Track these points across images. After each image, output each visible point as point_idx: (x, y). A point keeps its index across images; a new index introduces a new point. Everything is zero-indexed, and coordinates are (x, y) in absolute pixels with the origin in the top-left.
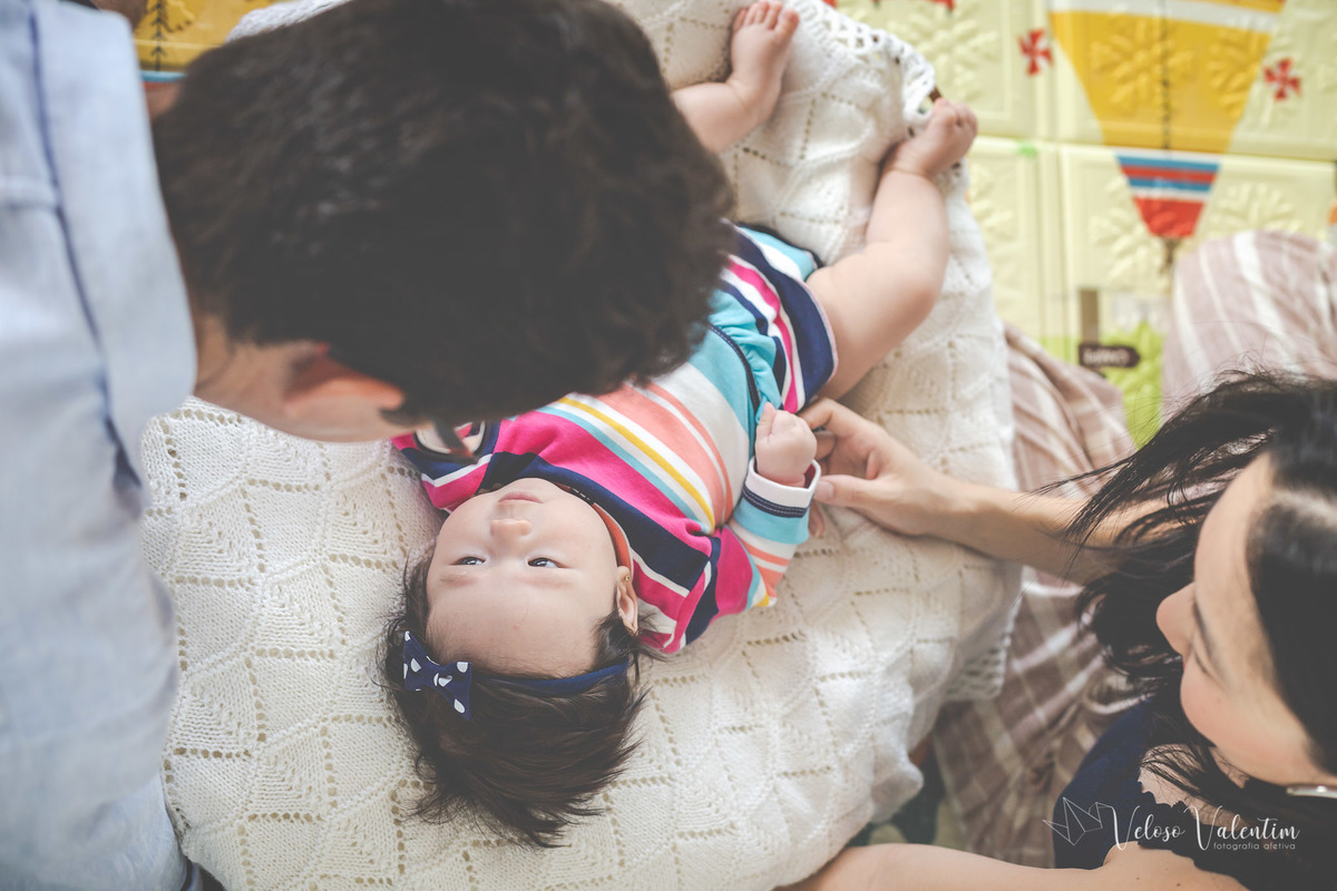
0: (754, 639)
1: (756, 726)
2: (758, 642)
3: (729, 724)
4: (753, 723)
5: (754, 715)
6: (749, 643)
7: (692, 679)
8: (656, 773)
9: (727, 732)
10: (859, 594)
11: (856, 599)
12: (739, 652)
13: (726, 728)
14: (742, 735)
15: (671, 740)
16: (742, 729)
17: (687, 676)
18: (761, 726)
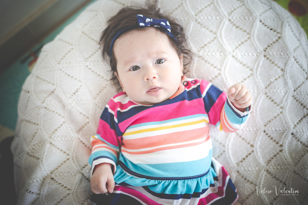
0: (88, 125)
1: (71, 97)
2: (86, 125)
3: (79, 91)
4: (73, 97)
5: (74, 100)
6: (88, 123)
7: (98, 94)
8: (90, 59)
9: (79, 88)
10: (68, 159)
11: (68, 157)
12: (89, 117)
13: (80, 89)
14: (73, 92)
15: (93, 71)
16: (75, 93)
17: (100, 94)
18: (69, 98)
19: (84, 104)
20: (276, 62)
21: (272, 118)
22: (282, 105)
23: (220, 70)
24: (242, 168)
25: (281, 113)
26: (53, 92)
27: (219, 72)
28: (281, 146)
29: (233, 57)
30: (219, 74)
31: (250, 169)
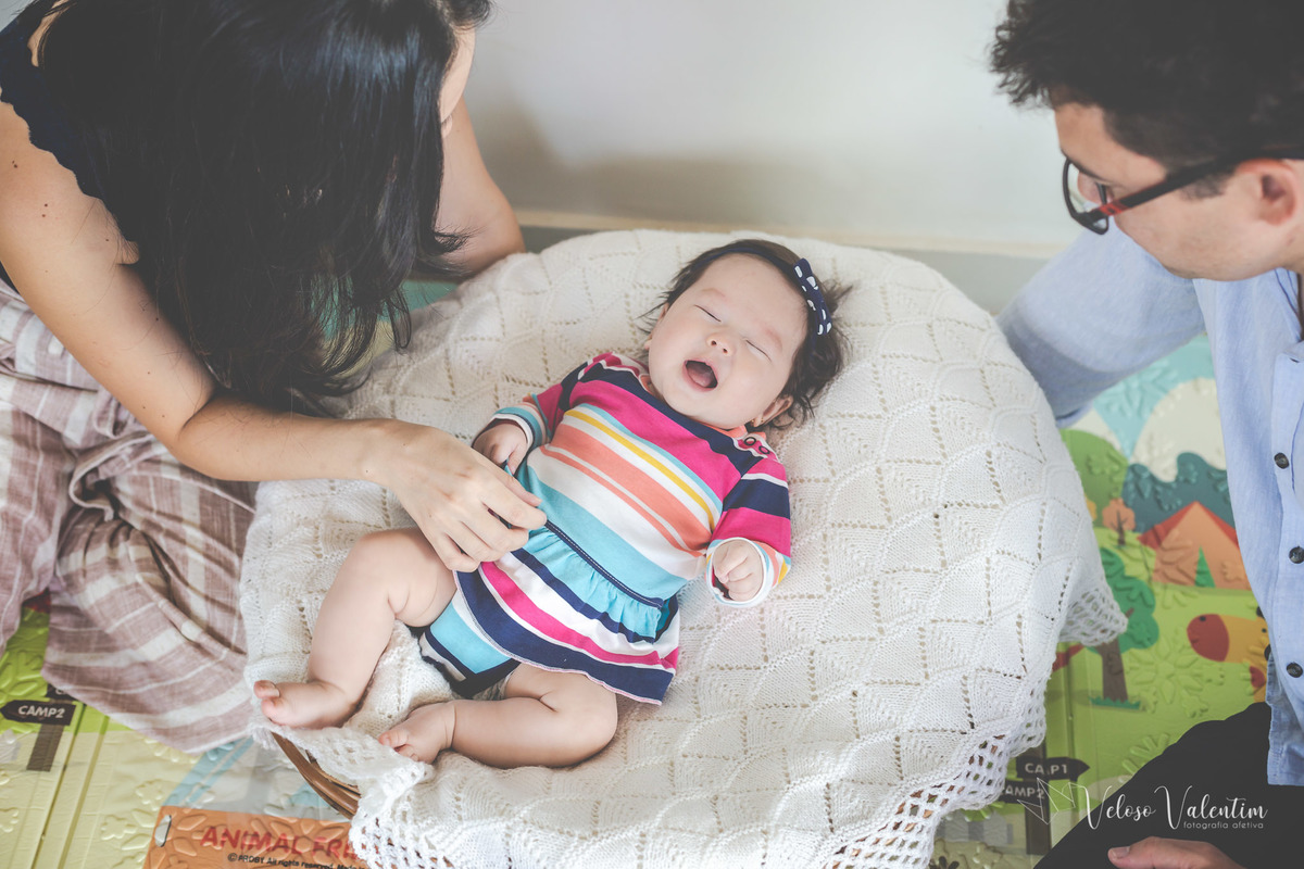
19: (565, 351)
20: (944, 540)
21: (846, 636)
22: (883, 625)
23: (833, 473)
24: (709, 679)
25: (871, 639)
26: (537, 293)
27: (829, 474)
28: (815, 698)
29: (879, 471)
30: (827, 480)
31: (721, 689)
